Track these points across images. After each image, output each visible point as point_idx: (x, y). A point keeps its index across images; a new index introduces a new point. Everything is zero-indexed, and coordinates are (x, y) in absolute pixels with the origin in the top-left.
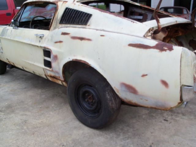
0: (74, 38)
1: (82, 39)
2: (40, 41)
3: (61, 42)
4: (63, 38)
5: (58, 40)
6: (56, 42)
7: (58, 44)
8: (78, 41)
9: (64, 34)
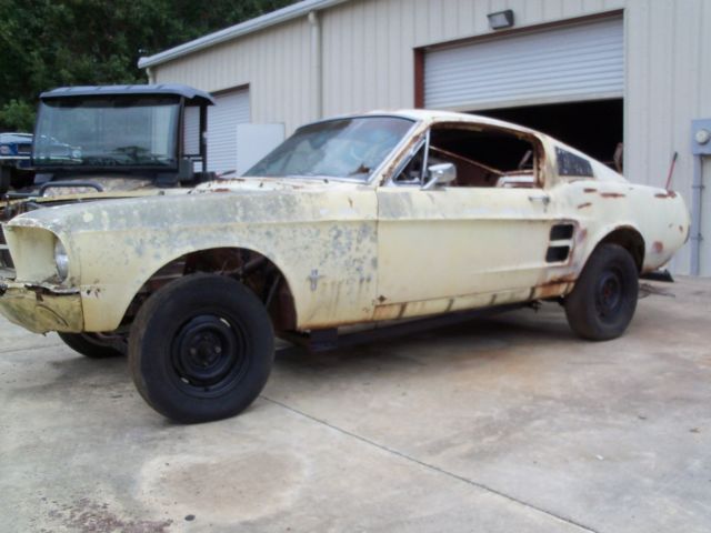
0: (605, 195)
1: (615, 195)
2: (545, 211)
3: (588, 204)
4: (589, 197)
5: (583, 202)
6: (581, 207)
7: (585, 208)
8: (611, 199)
9: (589, 190)
